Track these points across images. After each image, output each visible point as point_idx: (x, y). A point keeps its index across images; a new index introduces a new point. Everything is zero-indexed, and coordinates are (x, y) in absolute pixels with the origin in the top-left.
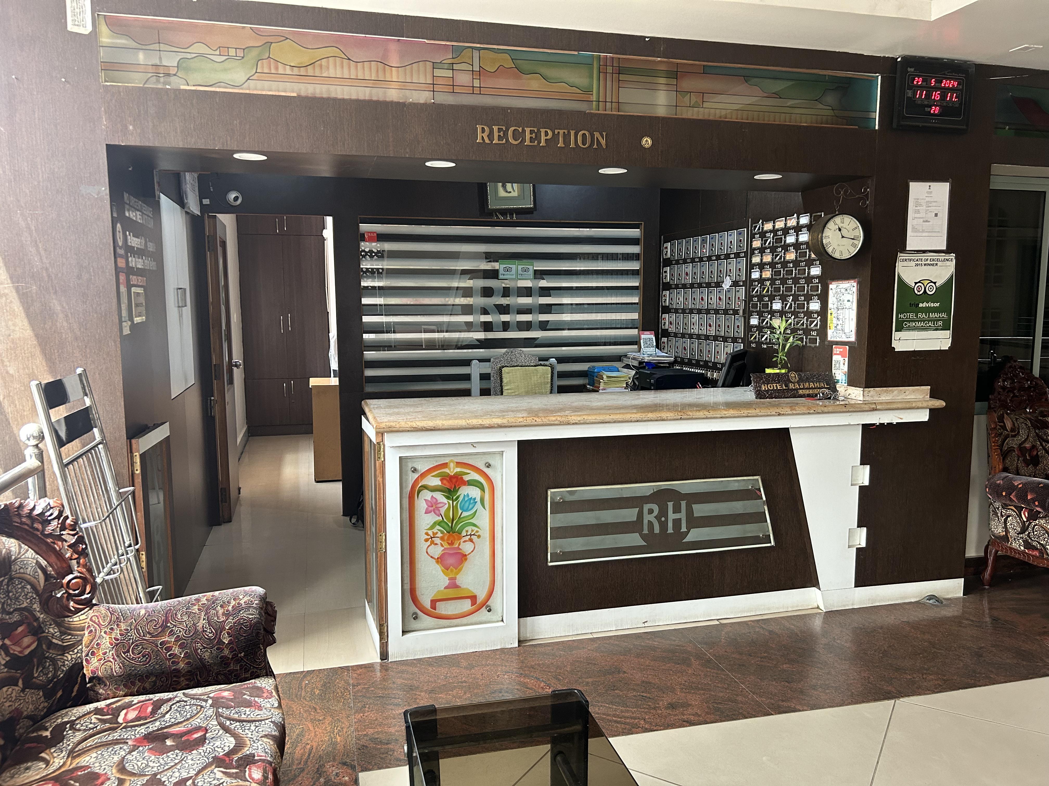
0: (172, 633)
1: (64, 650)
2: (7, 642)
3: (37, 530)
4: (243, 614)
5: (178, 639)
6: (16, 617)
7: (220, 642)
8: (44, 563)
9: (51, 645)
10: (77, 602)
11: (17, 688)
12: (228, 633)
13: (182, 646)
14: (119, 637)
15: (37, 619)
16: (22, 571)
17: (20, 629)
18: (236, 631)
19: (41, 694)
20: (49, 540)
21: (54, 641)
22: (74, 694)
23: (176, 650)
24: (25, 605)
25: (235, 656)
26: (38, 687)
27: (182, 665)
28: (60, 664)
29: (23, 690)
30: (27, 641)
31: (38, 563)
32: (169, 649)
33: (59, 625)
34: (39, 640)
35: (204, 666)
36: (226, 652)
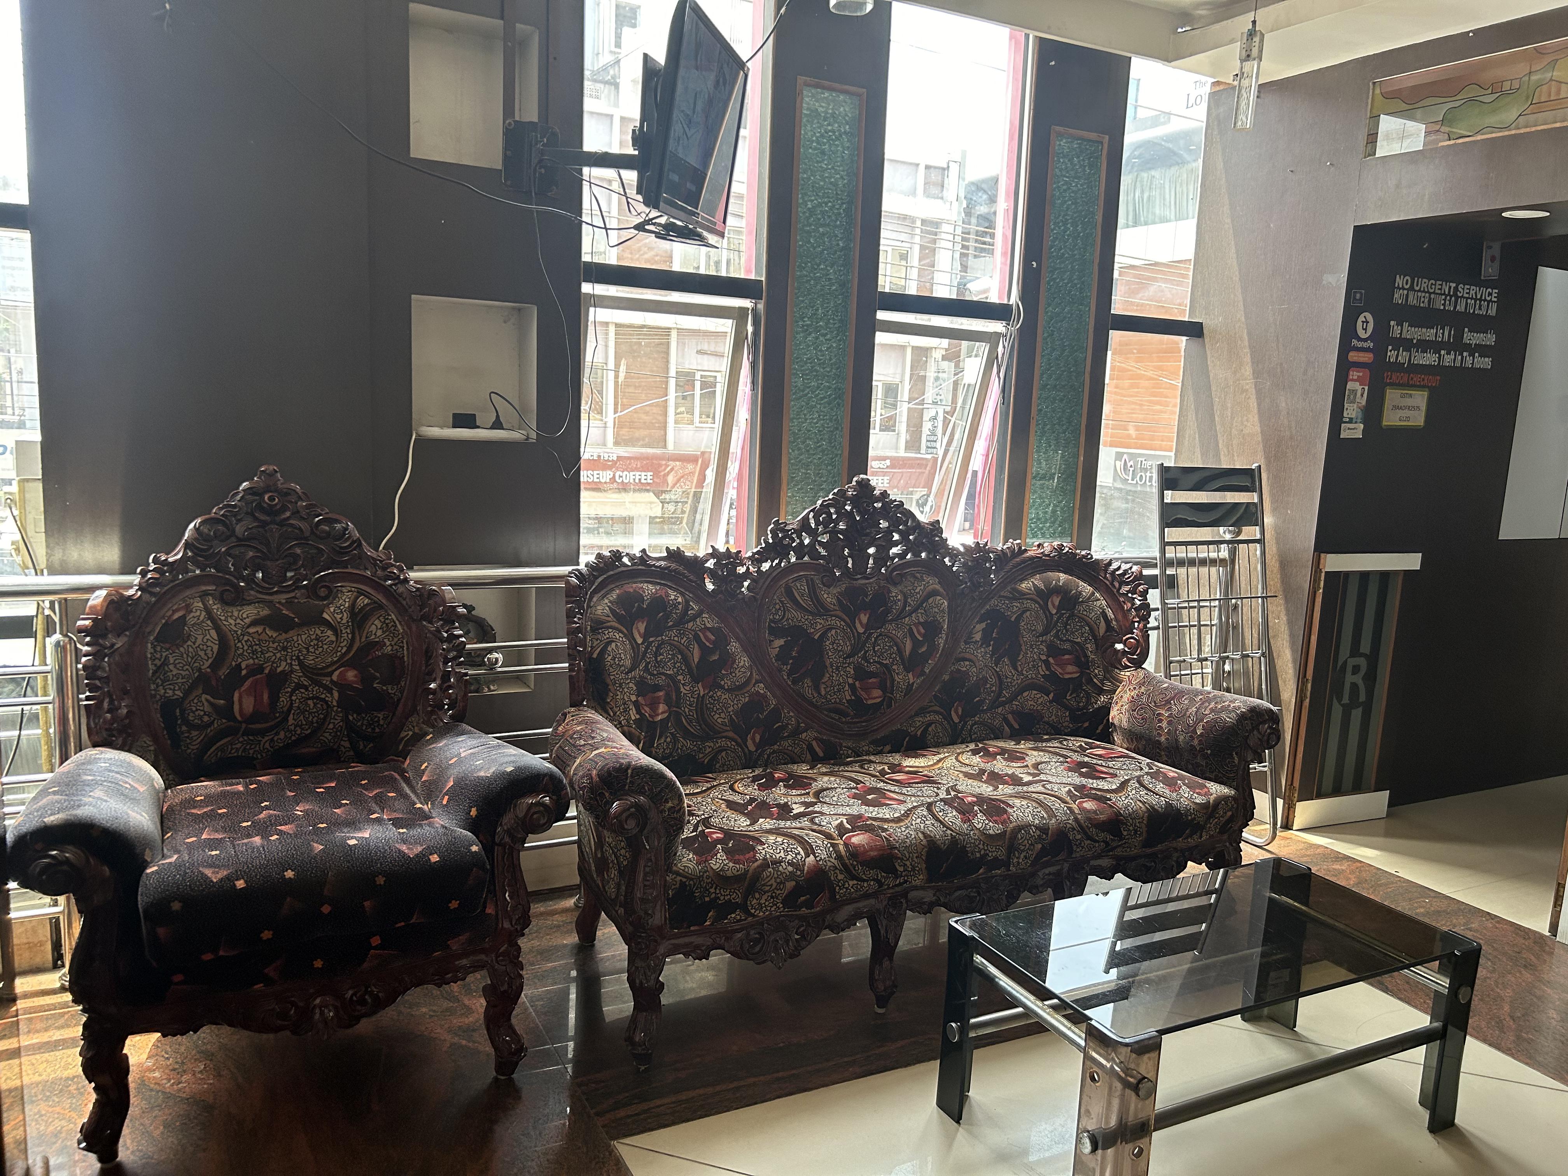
0: (1169, 709)
1: (1101, 692)
2: (1051, 660)
3: (1114, 587)
4: (1224, 715)
5: (1170, 716)
6: (1067, 646)
7: (1195, 731)
8: (1110, 614)
9: (1090, 681)
10: (1129, 660)
11: (1046, 697)
12: (1203, 726)
13: (1170, 723)
14: (1135, 696)
15: (1086, 656)
16: (1085, 613)
17: (1067, 657)
18: (1210, 727)
19: (1067, 714)
20: (1122, 599)
21: (1095, 680)
22: (1098, 731)
23: (1164, 724)
24: (1079, 640)
25: (1202, 750)
26: (1066, 707)
27: (1163, 739)
28: (1093, 700)
29: (1051, 702)
30: (1070, 668)
31: (1104, 614)
32: (1160, 721)
33: (1106, 670)
34: (1082, 673)
35: (1177, 747)
36: (1196, 742)
